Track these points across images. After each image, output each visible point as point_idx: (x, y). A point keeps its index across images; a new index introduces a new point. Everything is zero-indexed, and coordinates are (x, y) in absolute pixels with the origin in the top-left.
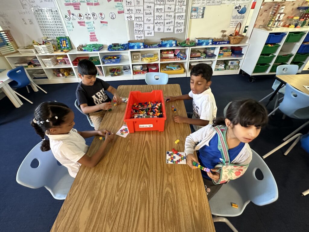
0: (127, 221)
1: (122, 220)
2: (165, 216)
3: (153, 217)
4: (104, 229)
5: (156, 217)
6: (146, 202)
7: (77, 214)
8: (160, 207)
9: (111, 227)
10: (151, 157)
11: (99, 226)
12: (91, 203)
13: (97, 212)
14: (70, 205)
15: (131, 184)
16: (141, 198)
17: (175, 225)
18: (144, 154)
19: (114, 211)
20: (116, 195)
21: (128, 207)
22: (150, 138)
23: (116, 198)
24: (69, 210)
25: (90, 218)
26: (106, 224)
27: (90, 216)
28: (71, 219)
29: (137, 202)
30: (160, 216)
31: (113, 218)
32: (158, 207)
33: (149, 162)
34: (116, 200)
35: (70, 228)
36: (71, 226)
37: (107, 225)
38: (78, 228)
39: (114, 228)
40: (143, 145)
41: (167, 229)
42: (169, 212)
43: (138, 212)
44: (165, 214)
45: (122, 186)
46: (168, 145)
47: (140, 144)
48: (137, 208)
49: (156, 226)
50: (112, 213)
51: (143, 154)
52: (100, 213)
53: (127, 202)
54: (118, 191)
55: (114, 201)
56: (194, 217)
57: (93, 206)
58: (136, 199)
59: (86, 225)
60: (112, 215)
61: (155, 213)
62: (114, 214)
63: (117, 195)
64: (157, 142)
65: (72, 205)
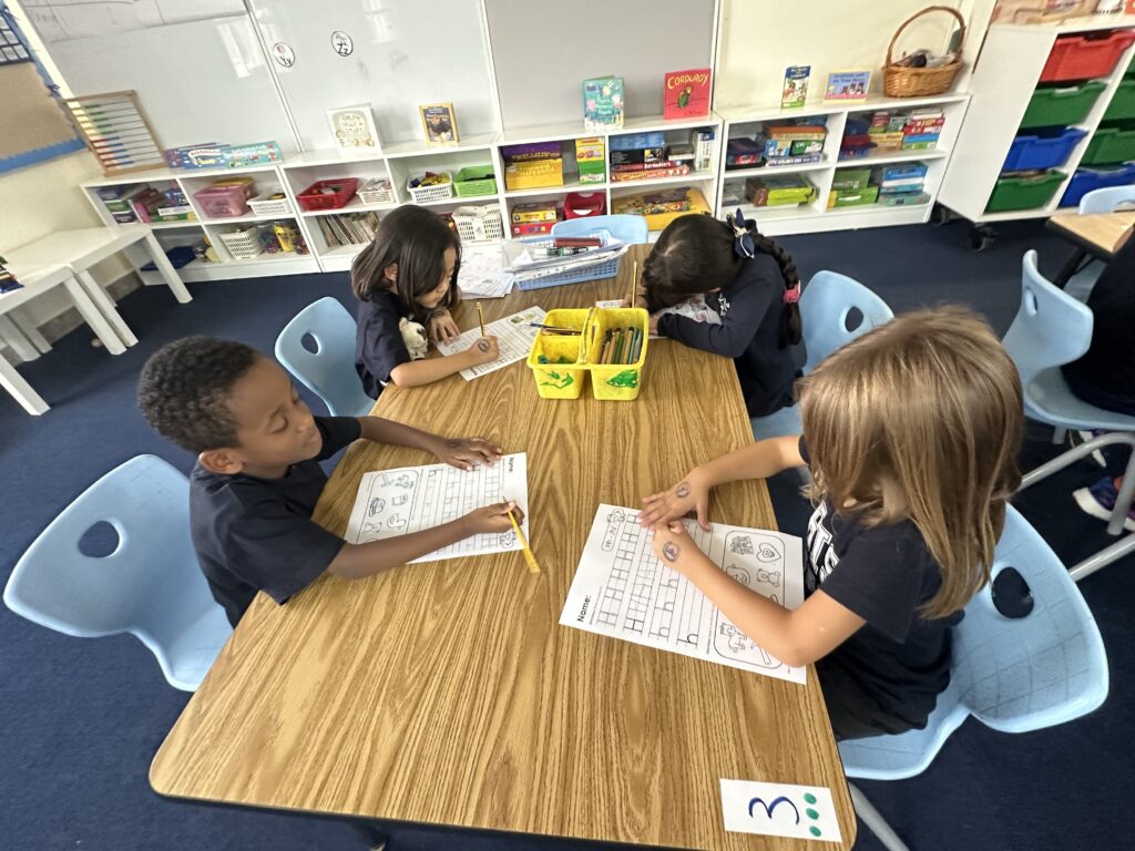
0: (464, 707)
1: (447, 704)
2: (621, 697)
3: (570, 695)
4: (372, 729)
5: (582, 698)
6: (545, 643)
7: (278, 674)
8: (601, 661)
9: (402, 723)
10: (576, 486)
11: (354, 717)
12: (333, 638)
13: (354, 667)
14: (257, 642)
15: (490, 575)
16: (525, 625)
17: (663, 731)
18: (549, 474)
19: (417, 670)
20: (429, 612)
21: (471, 655)
22: (575, 419)
23: (430, 625)
24: (250, 656)
25: (326, 688)
26: (382, 712)
27: (324, 682)
28: (254, 688)
29: (508, 640)
30: (599, 695)
31: (413, 694)
32: (594, 663)
33: (568, 500)
34: (427, 633)
35: (247, 719)
36: (252, 712)
37: (387, 716)
38: (276, 720)
39: (411, 727)
40: (547, 443)
41: (627, 744)
42: (640, 681)
43: (512, 676)
44: (621, 690)
46: (648, 442)
47: (537, 440)
48: (506, 663)
49: (581, 732)
50: (408, 677)
51: (544, 473)
52: (361, 671)
53: (468, 639)
54: (437, 601)
55: (420, 631)
56: (745, 704)
57: (341, 647)
58: (507, 630)
59: (306, 711)
60: (409, 681)
61: (581, 681)
62: (416, 676)
63: (435, 614)
64: (601, 434)
65: (264, 642)
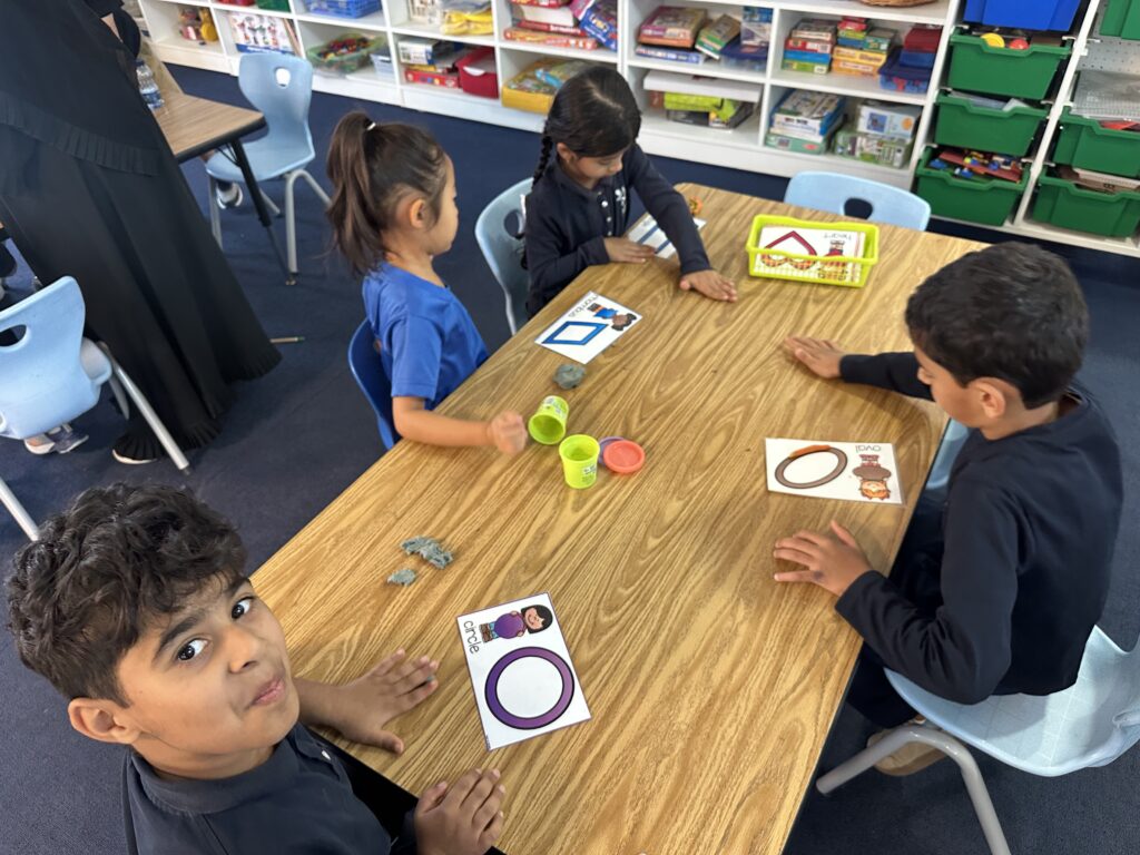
45: (734, 407)
54: (752, 401)
